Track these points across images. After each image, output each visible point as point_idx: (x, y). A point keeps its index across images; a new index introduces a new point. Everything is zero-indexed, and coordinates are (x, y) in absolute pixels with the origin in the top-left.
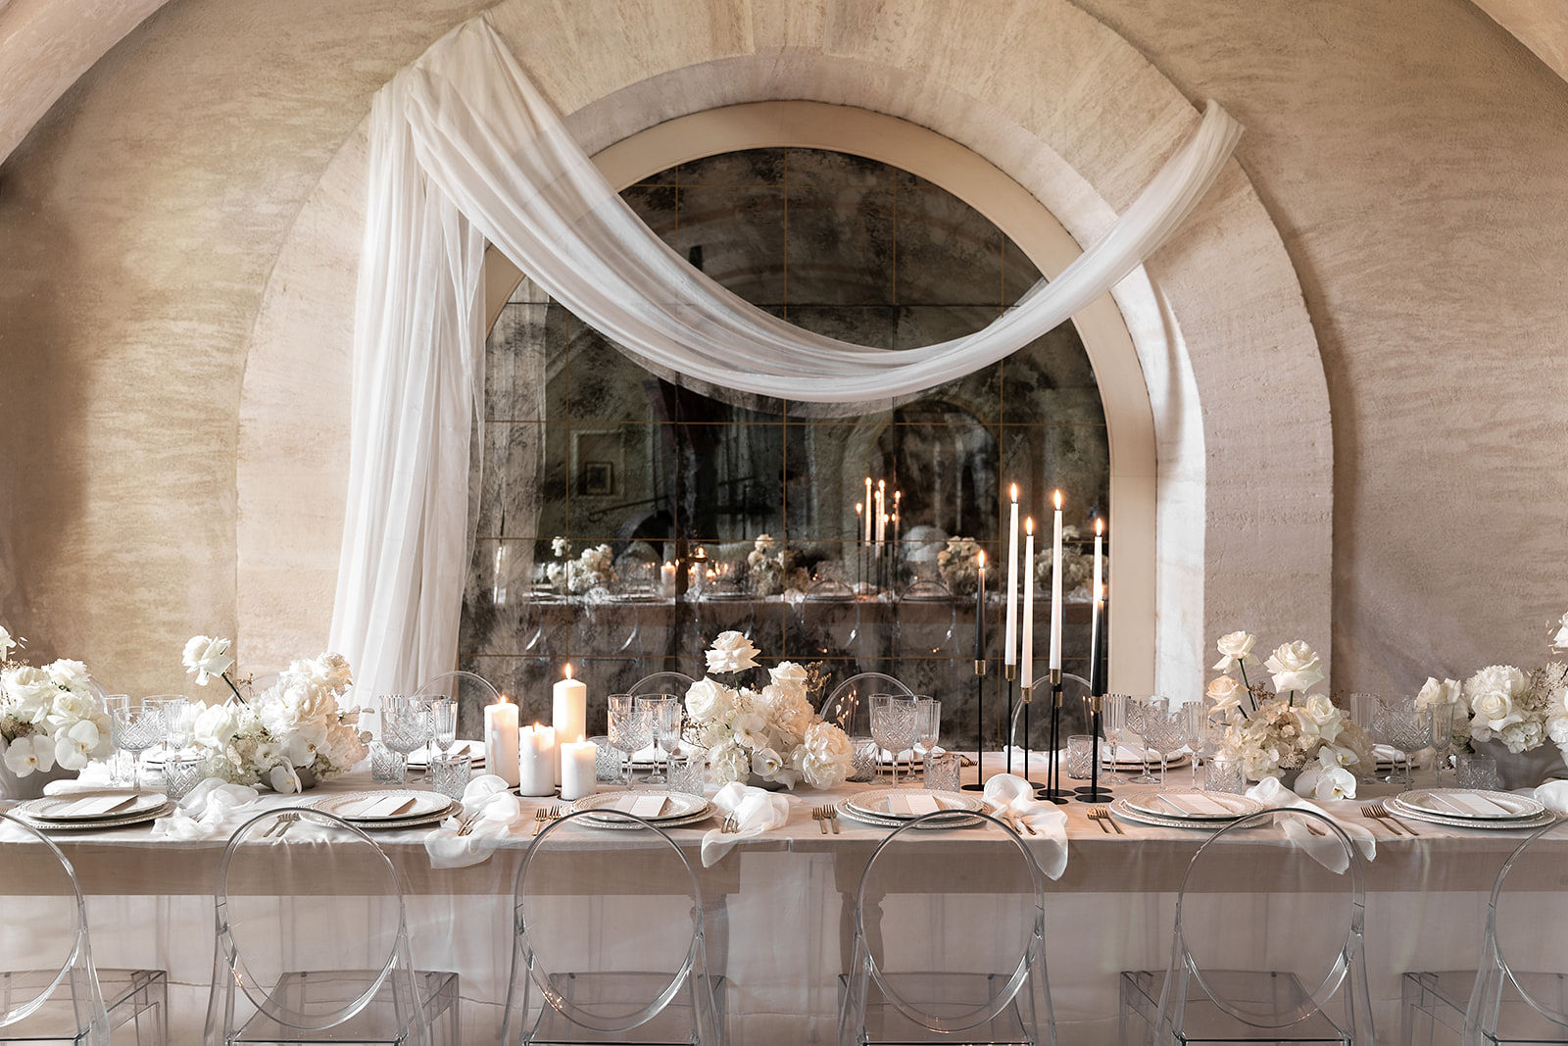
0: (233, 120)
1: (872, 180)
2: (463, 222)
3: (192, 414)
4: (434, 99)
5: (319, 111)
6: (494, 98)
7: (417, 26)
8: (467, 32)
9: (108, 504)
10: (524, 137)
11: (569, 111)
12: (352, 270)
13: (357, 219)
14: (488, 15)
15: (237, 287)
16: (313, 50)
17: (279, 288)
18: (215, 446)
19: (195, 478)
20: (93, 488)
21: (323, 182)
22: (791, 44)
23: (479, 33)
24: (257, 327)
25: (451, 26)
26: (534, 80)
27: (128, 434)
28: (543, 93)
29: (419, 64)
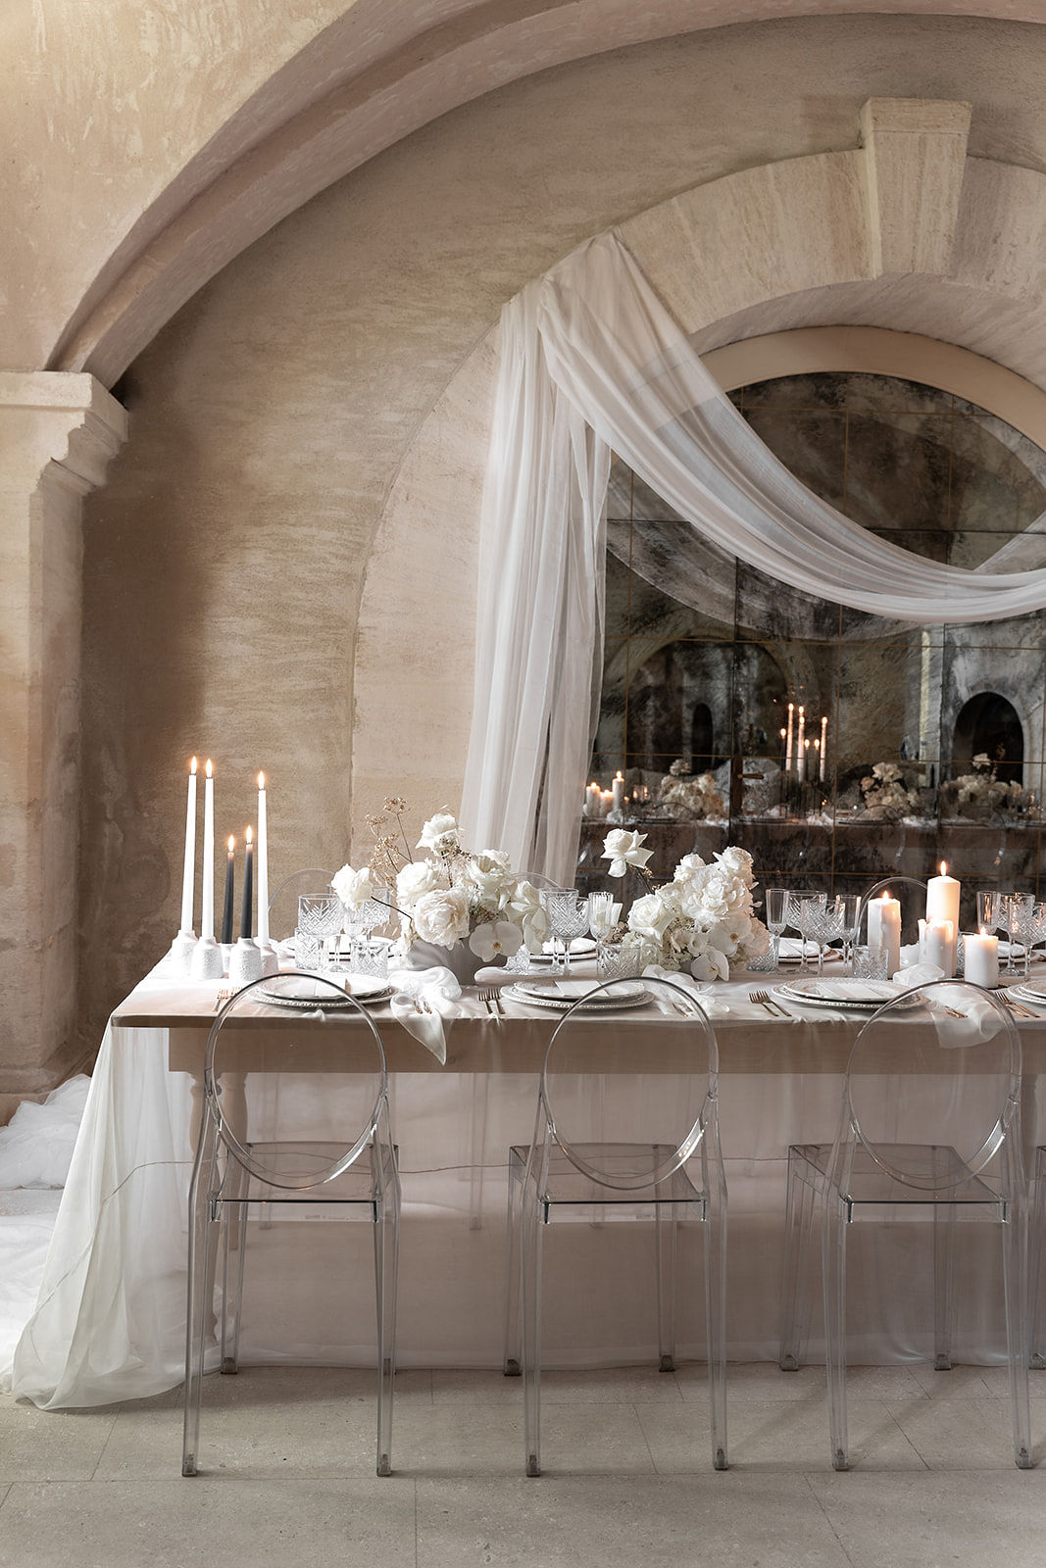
0: (358, 327)
1: (930, 407)
2: (589, 431)
3: (309, 621)
4: (566, 314)
5: (444, 320)
6: (623, 315)
7: (544, 239)
8: (596, 246)
9: (222, 709)
10: (650, 351)
11: (693, 329)
12: (476, 481)
13: (482, 429)
14: (618, 231)
15: (358, 494)
16: (440, 259)
17: (402, 497)
18: (331, 653)
19: (311, 684)
20: (209, 694)
21: (449, 392)
23: (611, 251)
24: (379, 534)
25: (579, 240)
26: (661, 298)
27: (245, 639)
28: (669, 310)
29: (549, 276)
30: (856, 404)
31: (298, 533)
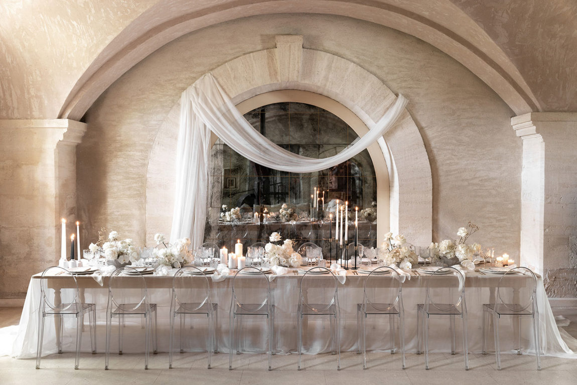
0: (145, 100)
1: (312, 111)
2: (205, 126)
3: (134, 176)
4: (198, 94)
5: (168, 97)
6: (213, 94)
7: (192, 75)
8: (206, 77)
9: (112, 199)
10: (221, 103)
11: (232, 97)
12: (176, 139)
13: (177, 125)
14: (211, 72)
15: (146, 143)
16: (166, 81)
17: (157, 143)
18: (140, 184)
19: (135, 193)
20: (109, 195)
21: (169, 116)
22: (290, 80)
23: (209, 77)
24: (151, 153)
25: (202, 75)
26: (223, 89)
27: (118, 181)
28: (226, 92)
29: (194, 85)
30: (291, 111)
31: (132, 153)
